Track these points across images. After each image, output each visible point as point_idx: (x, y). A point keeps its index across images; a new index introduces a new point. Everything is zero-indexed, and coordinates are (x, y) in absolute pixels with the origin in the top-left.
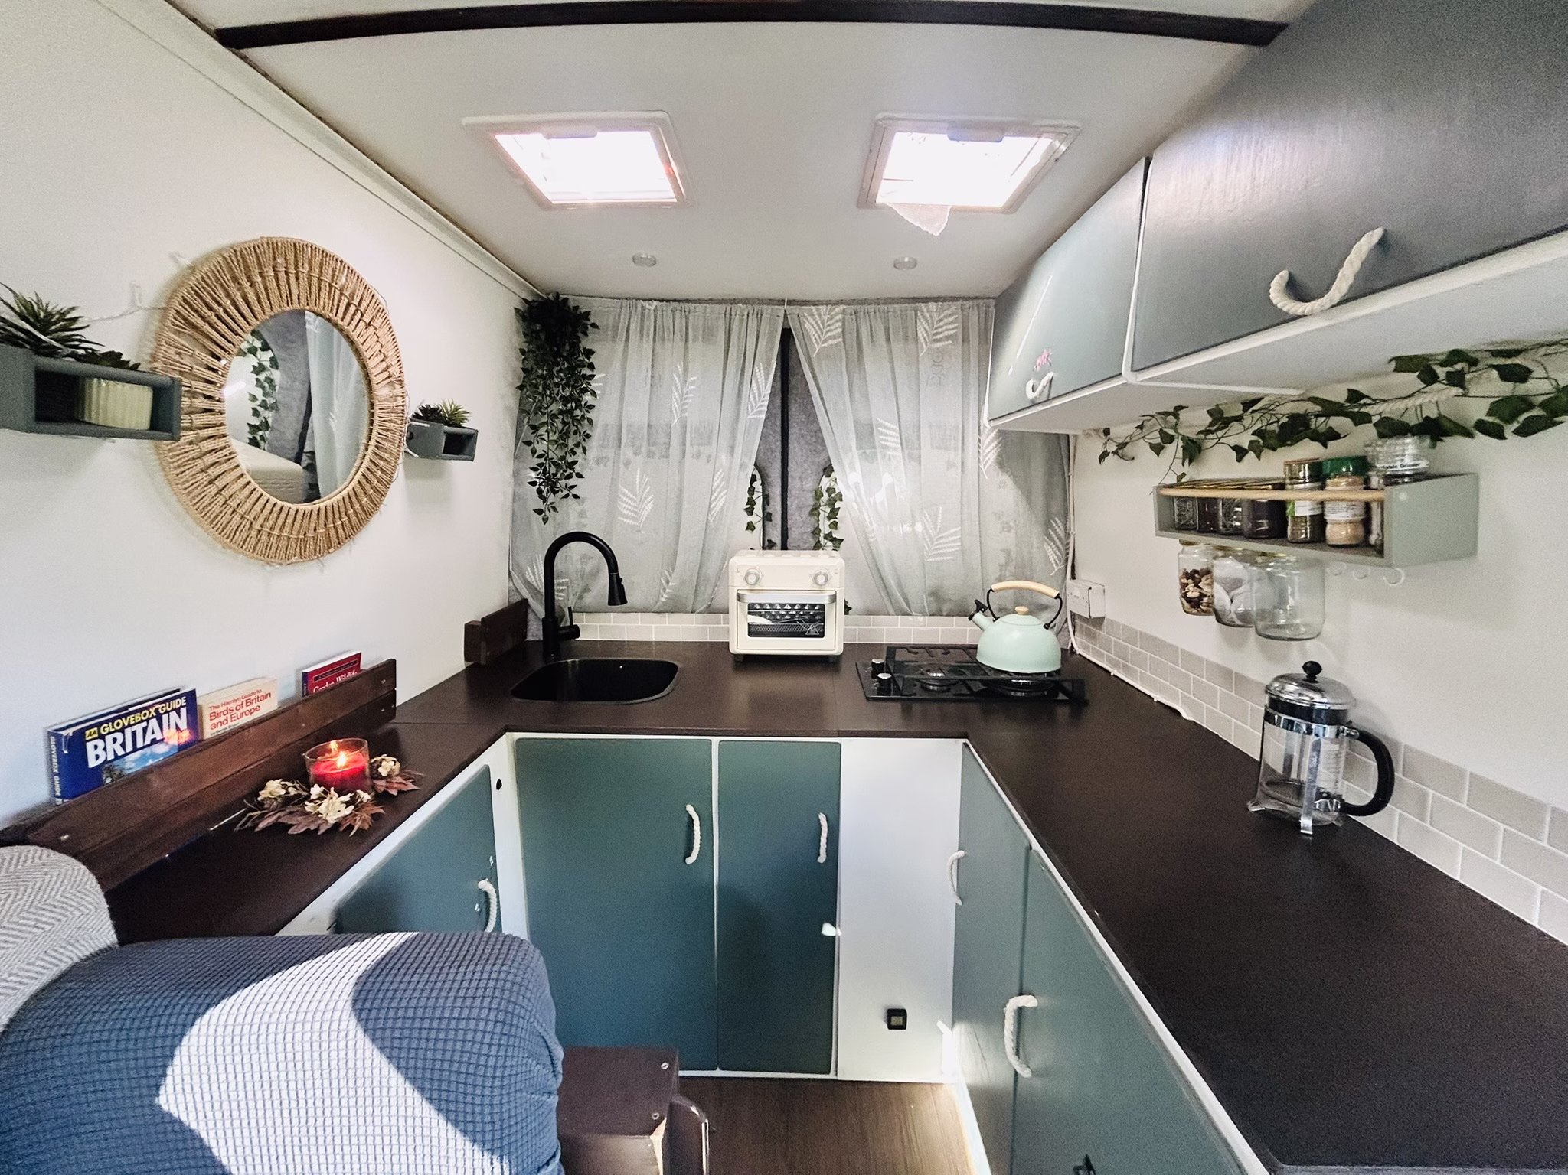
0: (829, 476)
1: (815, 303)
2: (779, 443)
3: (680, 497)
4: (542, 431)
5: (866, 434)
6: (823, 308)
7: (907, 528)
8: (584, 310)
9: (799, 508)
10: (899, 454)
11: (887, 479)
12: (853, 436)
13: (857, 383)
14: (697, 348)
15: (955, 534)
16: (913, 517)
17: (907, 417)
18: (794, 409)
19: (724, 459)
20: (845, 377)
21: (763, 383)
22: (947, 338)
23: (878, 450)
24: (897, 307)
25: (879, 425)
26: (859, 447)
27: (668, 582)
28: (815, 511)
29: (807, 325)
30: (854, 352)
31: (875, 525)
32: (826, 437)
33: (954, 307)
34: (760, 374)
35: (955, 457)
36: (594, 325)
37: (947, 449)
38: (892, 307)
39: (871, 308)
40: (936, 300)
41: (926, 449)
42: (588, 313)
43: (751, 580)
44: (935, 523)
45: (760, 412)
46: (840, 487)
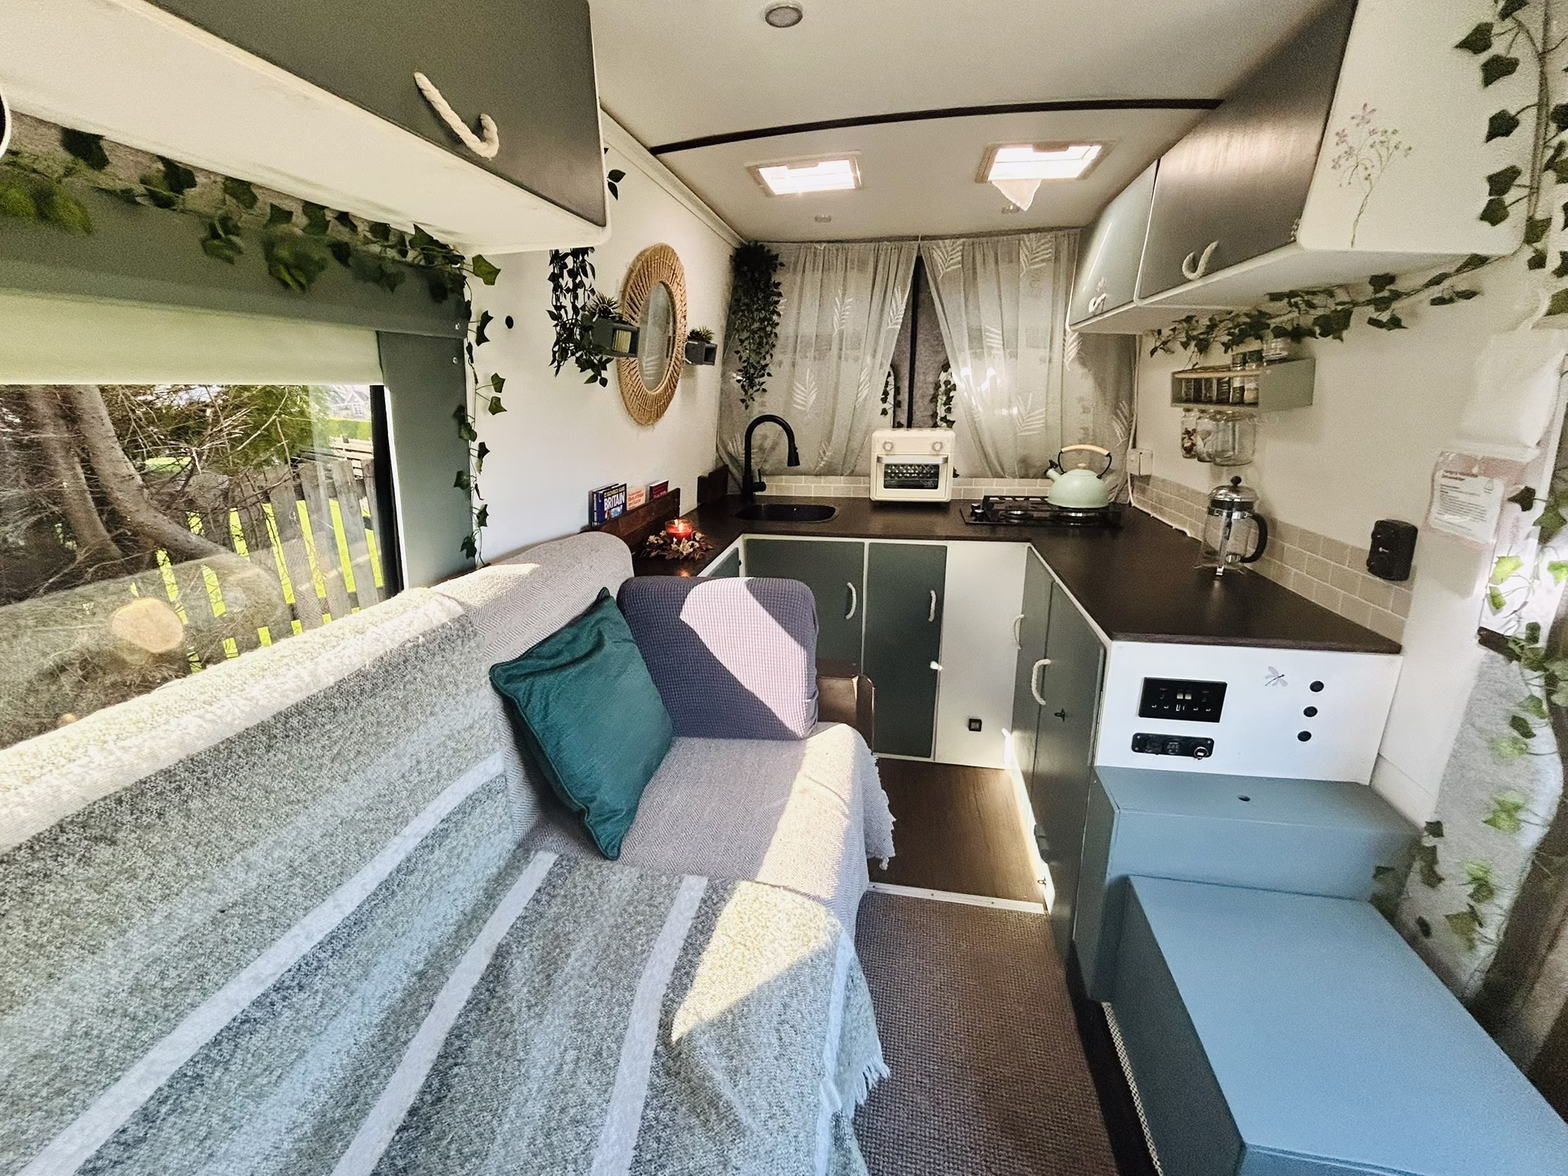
0: (946, 371)
1: (942, 238)
2: (909, 346)
3: (836, 389)
4: (746, 343)
5: (977, 338)
6: (947, 241)
7: (1005, 412)
8: (774, 253)
9: (923, 397)
10: (1001, 352)
11: (991, 372)
12: (966, 339)
13: (971, 297)
14: (853, 275)
15: (1041, 414)
16: (1010, 401)
17: (1008, 323)
18: (922, 320)
19: (869, 359)
20: (962, 295)
21: (899, 302)
22: (1043, 261)
23: (985, 350)
24: (1005, 238)
25: (986, 330)
26: (971, 348)
27: (824, 453)
28: (934, 399)
29: (935, 255)
30: (970, 274)
31: (980, 409)
32: (946, 341)
33: (1050, 236)
34: (898, 295)
35: (1044, 353)
36: (782, 264)
37: (1038, 347)
38: (1001, 238)
39: (984, 240)
40: (1036, 230)
41: (1022, 349)
42: (777, 255)
43: (888, 447)
44: (1026, 406)
45: (896, 324)
46: (955, 380)
